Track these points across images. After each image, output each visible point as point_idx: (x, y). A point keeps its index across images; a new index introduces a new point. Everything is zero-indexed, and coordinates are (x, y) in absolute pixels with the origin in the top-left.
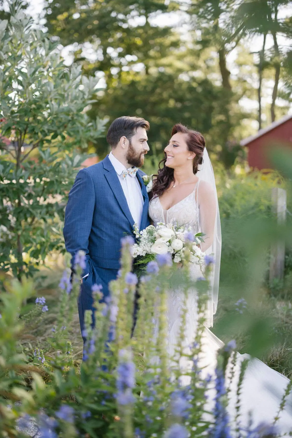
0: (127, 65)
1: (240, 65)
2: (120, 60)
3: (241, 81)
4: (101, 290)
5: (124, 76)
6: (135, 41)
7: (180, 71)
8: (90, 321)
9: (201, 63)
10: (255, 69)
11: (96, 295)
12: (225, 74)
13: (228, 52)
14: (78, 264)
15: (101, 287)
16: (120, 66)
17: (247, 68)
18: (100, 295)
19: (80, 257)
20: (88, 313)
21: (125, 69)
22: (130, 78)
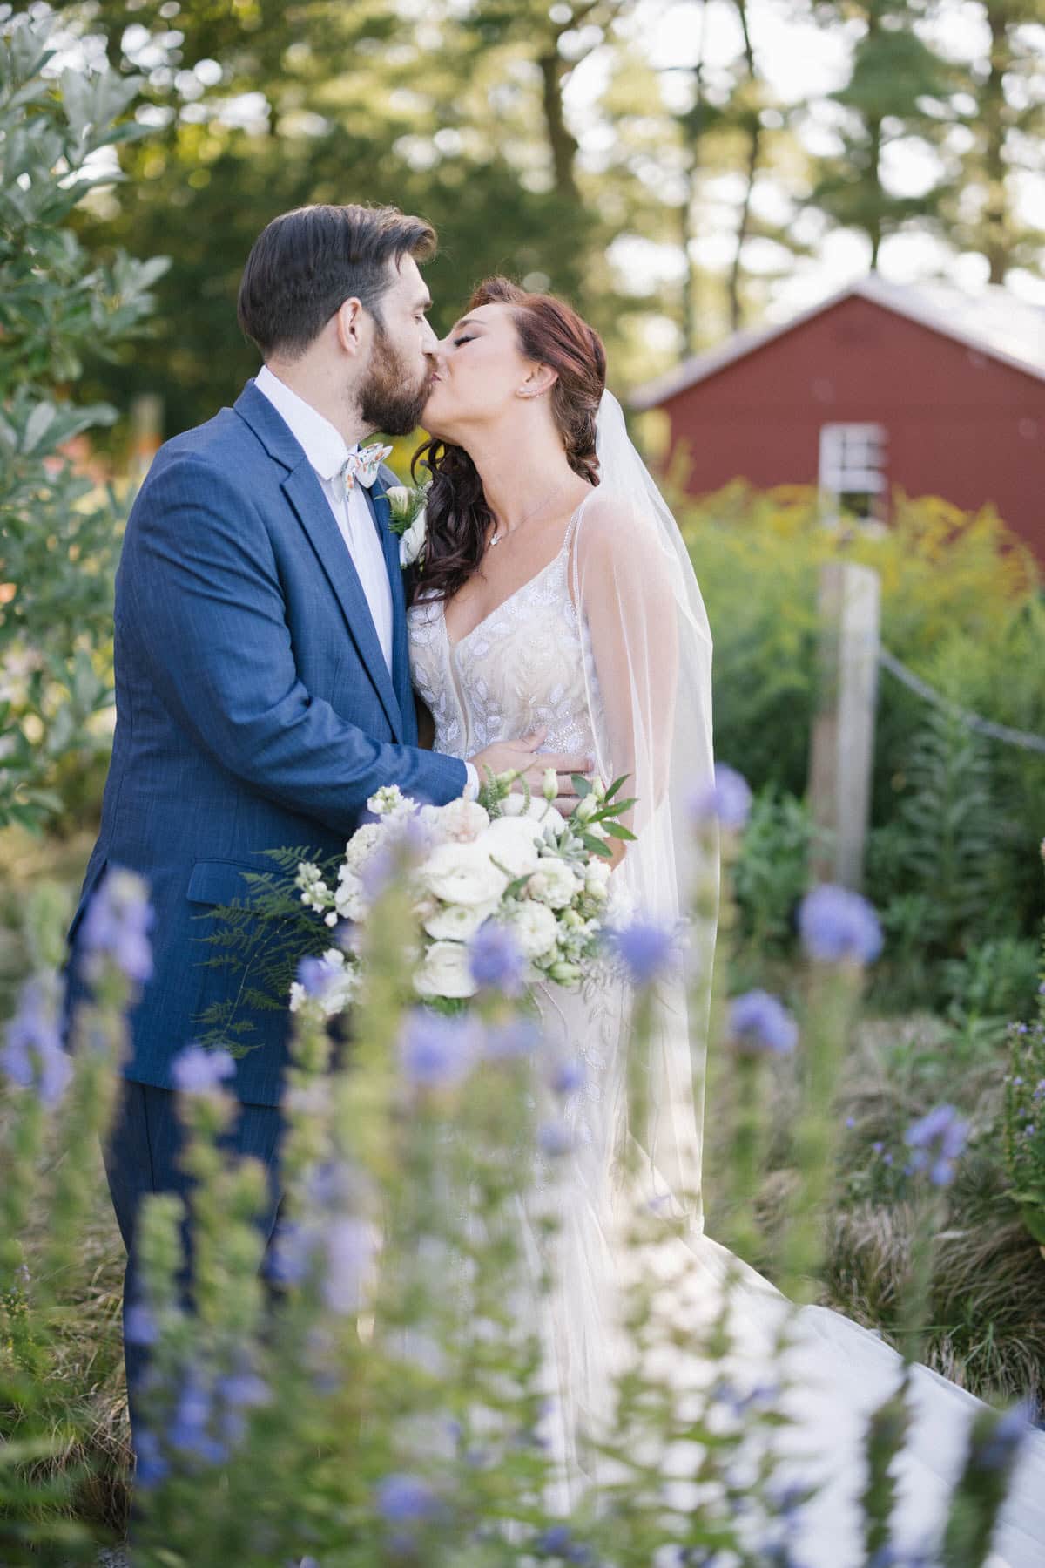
0: (199, 101)
1: (616, 115)
2: (173, 77)
3: (620, 173)
4: (227, 1083)
5: (188, 139)
6: (233, 8)
7: (398, 129)
8: (173, 1257)
9: (472, 104)
10: (672, 131)
11: (200, 1108)
12: (563, 146)
13: (572, 65)
14: (108, 951)
15: (223, 1061)
16: (173, 99)
17: (642, 129)
18: (221, 1107)
19: (118, 913)
20: (160, 1213)
21: (192, 114)
22: (211, 150)
